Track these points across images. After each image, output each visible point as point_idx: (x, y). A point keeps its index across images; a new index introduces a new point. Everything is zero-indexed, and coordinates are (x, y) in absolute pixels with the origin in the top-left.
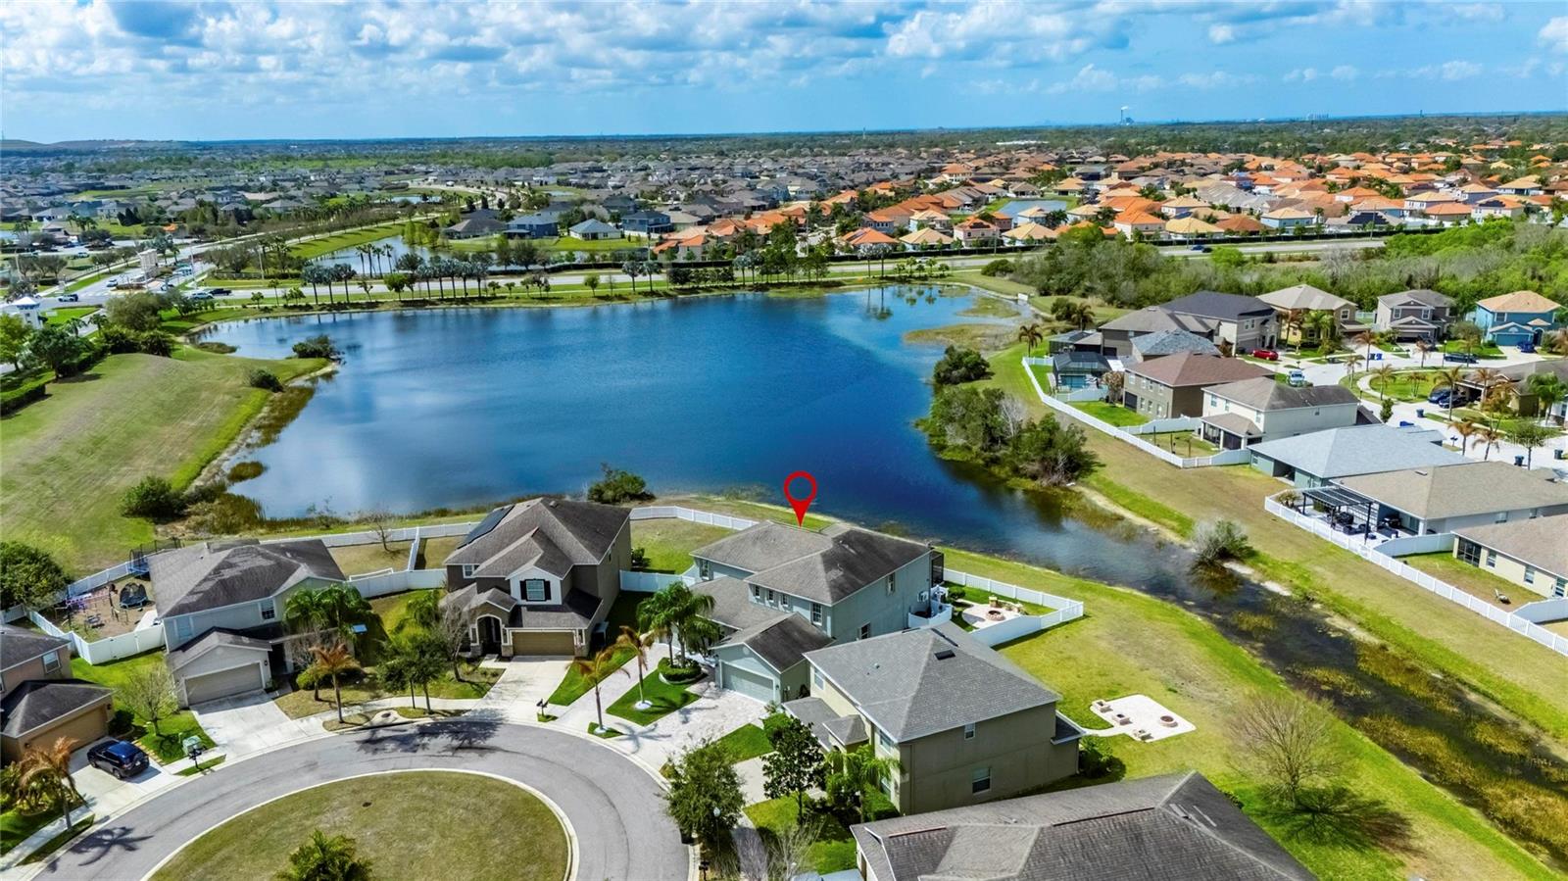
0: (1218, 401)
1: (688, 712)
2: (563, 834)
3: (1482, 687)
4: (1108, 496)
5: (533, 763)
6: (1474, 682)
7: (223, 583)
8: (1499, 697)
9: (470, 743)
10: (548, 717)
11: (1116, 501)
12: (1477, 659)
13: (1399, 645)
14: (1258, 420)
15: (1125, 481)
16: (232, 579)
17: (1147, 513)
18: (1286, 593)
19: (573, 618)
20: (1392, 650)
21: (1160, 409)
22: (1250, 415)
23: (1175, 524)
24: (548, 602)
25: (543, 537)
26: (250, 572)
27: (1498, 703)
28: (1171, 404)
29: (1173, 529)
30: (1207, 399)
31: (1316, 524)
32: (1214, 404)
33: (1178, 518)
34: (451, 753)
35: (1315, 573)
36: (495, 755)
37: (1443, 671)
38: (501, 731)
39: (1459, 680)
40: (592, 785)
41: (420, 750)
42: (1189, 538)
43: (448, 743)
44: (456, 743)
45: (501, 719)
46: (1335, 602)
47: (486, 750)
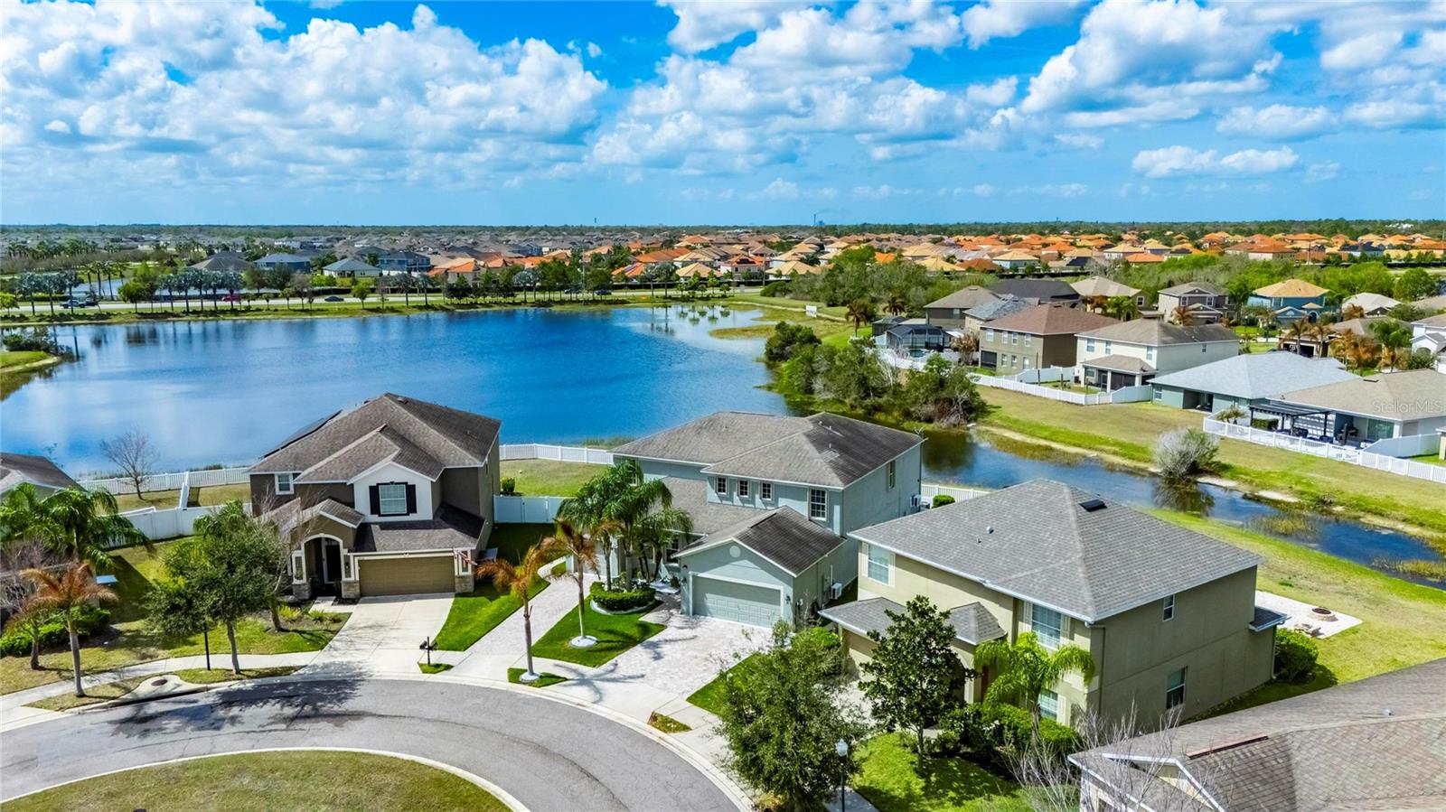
0: (1096, 345)
1: (653, 645)
4: (1019, 431)
9: (316, 709)
10: (437, 666)
11: (1032, 435)
14: (1149, 357)
15: (1032, 418)
17: (1078, 442)
18: (1292, 500)
19: (453, 536)
21: (1027, 362)
22: (1140, 353)
23: (1116, 449)
24: (412, 517)
25: (391, 431)
28: (1041, 354)
30: (1082, 345)
32: (1090, 349)
33: (1116, 444)
34: (284, 726)
35: (1312, 478)
36: (362, 724)
38: (364, 689)
40: (545, 753)
41: (227, 726)
42: (1140, 460)
43: (276, 712)
44: (290, 711)
45: (360, 674)
46: (1360, 502)
47: (345, 717)
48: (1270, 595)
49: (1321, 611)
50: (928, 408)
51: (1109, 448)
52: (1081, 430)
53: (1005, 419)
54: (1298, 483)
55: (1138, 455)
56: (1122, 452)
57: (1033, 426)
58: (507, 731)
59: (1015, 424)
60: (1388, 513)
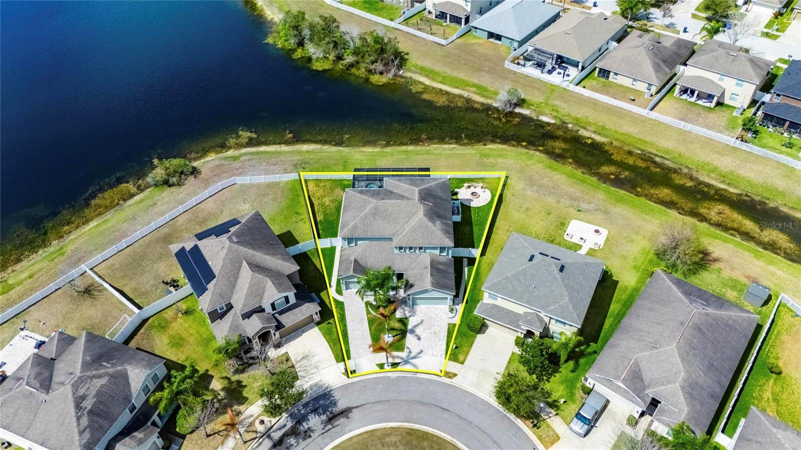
1: (412, 332)
2: (449, 442)
3: (660, 154)
4: (427, 76)
5: (378, 407)
6: (655, 152)
7: (91, 412)
8: (667, 157)
9: (331, 413)
11: (434, 80)
12: (648, 138)
13: (617, 140)
14: (467, 5)
15: (427, 64)
16: (94, 405)
17: (456, 85)
18: (553, 121)
19: (309, 306)
20: (615, 143)
22: (462, 3)
23: (475, 89)
24: (290, 304)
25: (256, 267)
26: (99, 394)
27: (668, 160)
29: (475, 93)
31: (530, 70)
33: (474, 85)
34: (330, 426)
35: (557, 106)
36: (355, 414)
37: (640, 149)
38: (337, 395)
39: (649, 152)
40: (424, 404)
41: (311, 434)
42: (487, 97)
43: (320, 420)
44: (324, 417)
45: (327, 388)
46: (577, 122)
47: (345, 412)
48: (578, 221)
49: (597, 231)
50: (379, 67)
51: (472, 89)
52: (455, 74)
53: (416, 66)
54: (553, 110)
55: (485, 94)
56: (478, 91)
57: (432, 72)
58: (403, 398)
59: (422, 71)
60: (588, 128)
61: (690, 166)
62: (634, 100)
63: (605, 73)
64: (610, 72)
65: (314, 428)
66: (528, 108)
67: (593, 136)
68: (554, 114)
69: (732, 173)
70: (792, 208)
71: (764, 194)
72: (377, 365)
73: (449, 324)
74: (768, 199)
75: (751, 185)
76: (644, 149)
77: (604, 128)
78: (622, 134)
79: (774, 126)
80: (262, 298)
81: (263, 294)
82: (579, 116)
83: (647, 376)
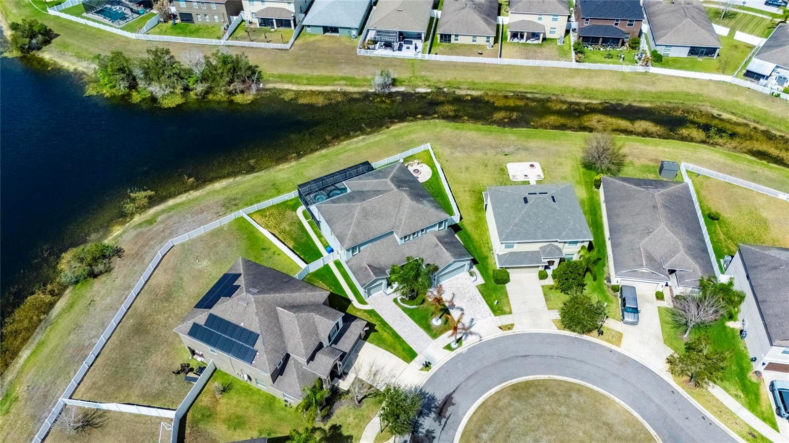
1: (453, 306)
3: (529, 91)
6: (525, 90)
8: (535, 91)
13: (490, 90)
14: (291, 8)
17: (324, 83)
18: (429, 90)
19: (356, 325)
20: (490, 93)
21: (216, 17)
22: (282, 6)
23: (344, 82)
24: (338, 332)
27: (537, 93)
28: (225, 12)
29: (346, 85)
31: (381, 52)
33: (342, 79)
35: (425, 76)
36: (456, 398)
37: (511, 92)
38: (430, 391)
39: (520, 92)
40: (506, 360)
41: (433, 435)
42: (359, 86)
43: (431, 419)
44: (433, 415)
45: (416, 389)
46: (449, 84)
47: (448, 401)
48: (512, 164)
49: (532, 166)
50: (237, 85)
51: (341, 82)
52: (316, 73)
53: (273, 76)
54: (424, 81)
55: (356, 83)
56: (348, 83)
57: (292, 77)
58: (486, 364)
59: (282, 78)
60: (461, 87)
61: (556, 93)
62: (481, 54)
63: (446, 38)
64: (450, 35)
65: (431, 429)
66: (402, 85)
67: (469, 92)
68: (427, 84)
69: (587, 89)
70: (640, 101)
71: (617, 97)
72: (444, 348)
73: (477, 286)
74: (621, 100)
75: (605, 94)
76: (515, 90)
77: (474, 84)
78: (492, 84)
79: (591, 45)
80: (317, 334)
81: (317, 330)
82: (449, 79)
83: (657, 255)
